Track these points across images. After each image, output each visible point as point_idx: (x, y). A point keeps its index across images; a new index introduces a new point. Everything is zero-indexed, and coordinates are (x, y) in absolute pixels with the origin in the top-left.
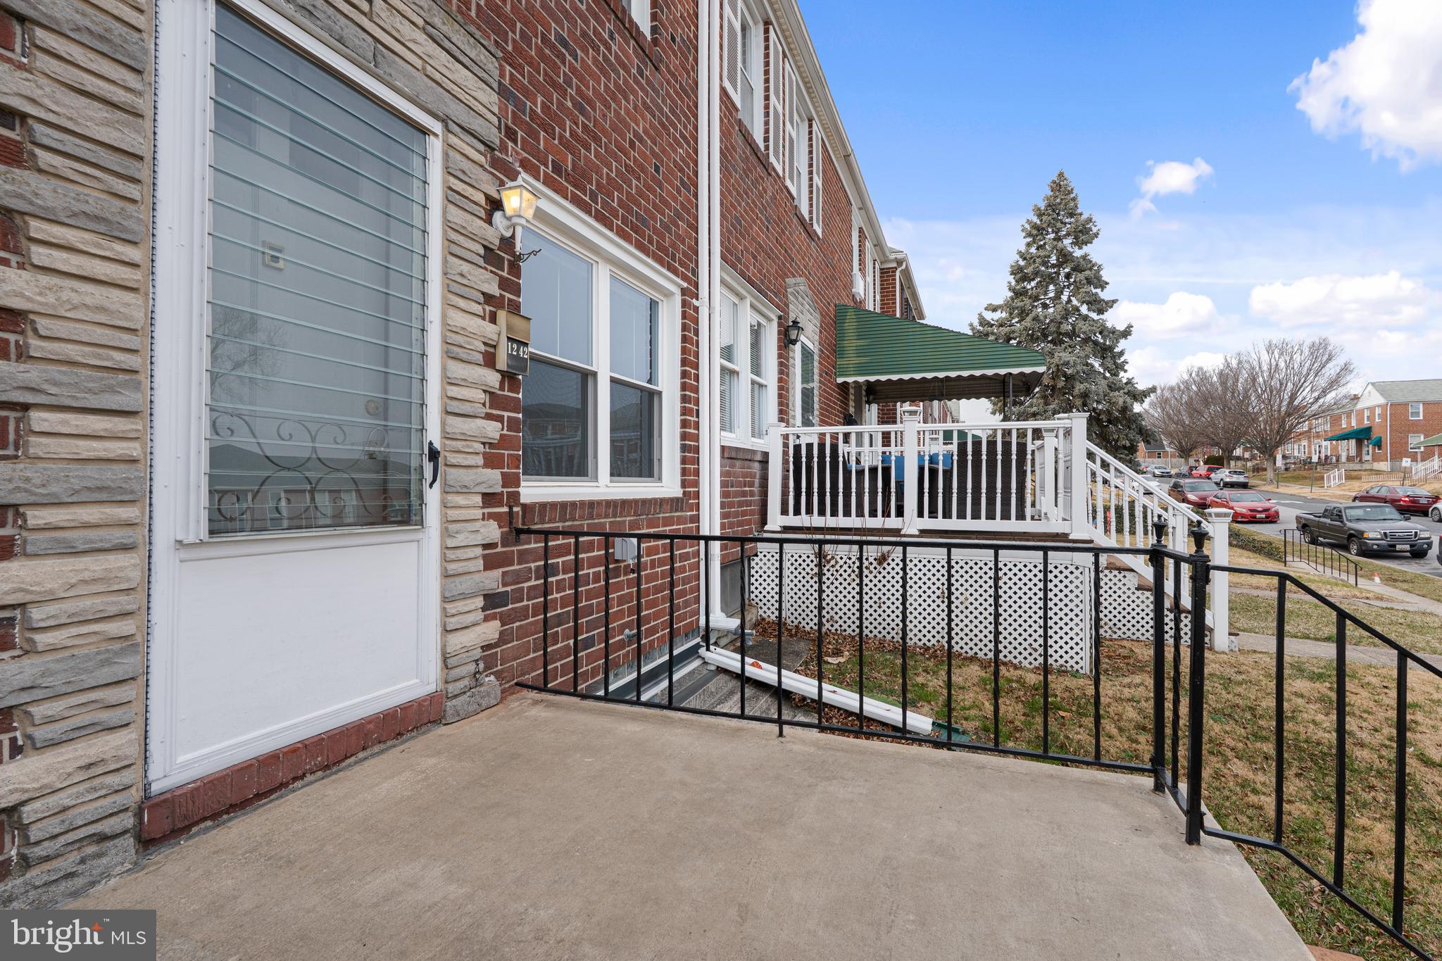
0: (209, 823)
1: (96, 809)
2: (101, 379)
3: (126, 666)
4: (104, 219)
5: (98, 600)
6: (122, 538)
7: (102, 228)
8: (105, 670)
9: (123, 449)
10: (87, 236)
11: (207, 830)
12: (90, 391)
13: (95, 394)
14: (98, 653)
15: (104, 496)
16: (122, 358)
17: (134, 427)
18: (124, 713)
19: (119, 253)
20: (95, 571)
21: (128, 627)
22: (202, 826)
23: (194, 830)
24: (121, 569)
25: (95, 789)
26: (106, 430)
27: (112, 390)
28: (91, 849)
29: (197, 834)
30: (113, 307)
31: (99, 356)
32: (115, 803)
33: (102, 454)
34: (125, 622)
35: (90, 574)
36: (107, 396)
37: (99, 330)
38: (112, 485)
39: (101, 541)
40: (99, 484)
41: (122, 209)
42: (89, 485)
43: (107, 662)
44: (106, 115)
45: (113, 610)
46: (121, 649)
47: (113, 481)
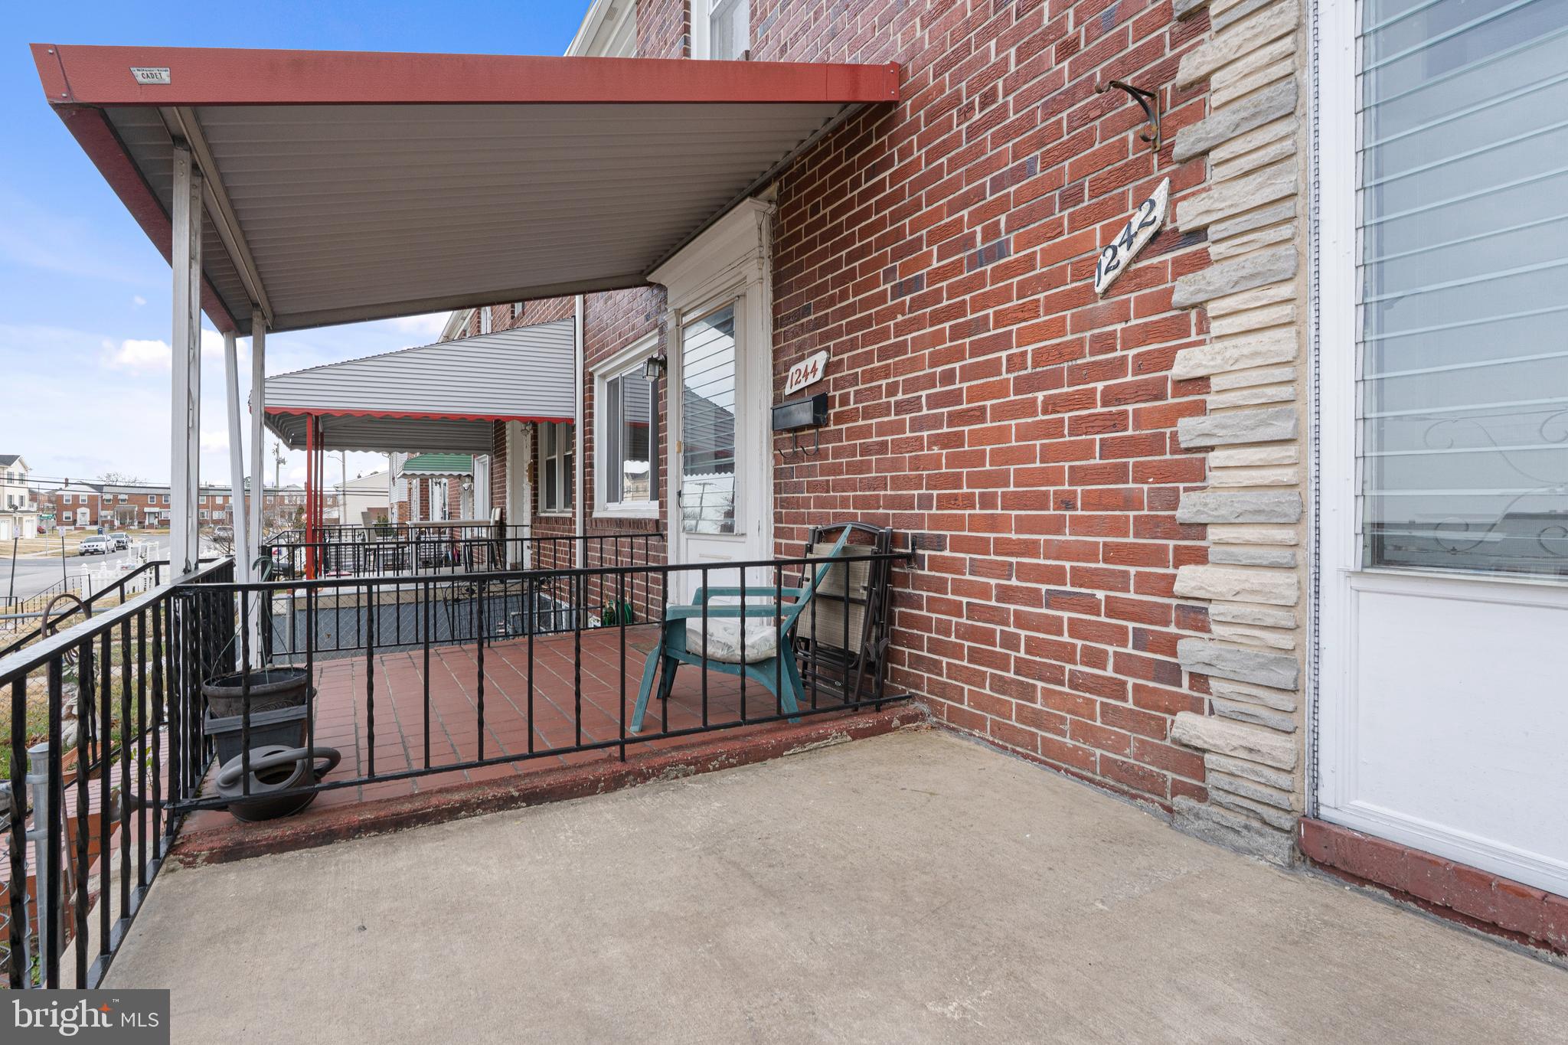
0: (1387, 895)
1: (1256, 791)
2: (1256, 415)
3: (1281, 677)
4: (1258, 274)
5: (1256, 609)
6: (1278, 557)
7: (1257, 282)
8: (1264, 673)
9: (1276, 475)
10: (1246, 295)
11: (1382, 899)
12: (1247, 428)
13: (1252, 429)
14: (1257, 656)
15: (1262, 518)
16: (1274, 393)
17: (1288, 454)
18: (1284, 720)
19: (1271, 297)
20: (1253, 583)
21: (1285, 641)
22: (1380, 892)
23: (1367, 888)
24: (1276, 586)
25: (1256, 773)
26: (1260, 460)
27: (1264, 423)
28: (1256, 824)
29: (1369, 894)
30: (1264, 349)
31: (1256, 396)
32: (1272, 796)
33: (1259, 482)
34: (1283, 636)
35: (1250, 585)
36: (1261, 429)
37: (1254, 373)
38: (1266, 509)
39: (1260, 558)
40: (1256, 507)
41: (1273, 256)
42: (1248, 508)
43: (1262, 666)
44: (1260, 180)
45: (1269, 622)
46: (1275, 659)
47: (1266, 505)
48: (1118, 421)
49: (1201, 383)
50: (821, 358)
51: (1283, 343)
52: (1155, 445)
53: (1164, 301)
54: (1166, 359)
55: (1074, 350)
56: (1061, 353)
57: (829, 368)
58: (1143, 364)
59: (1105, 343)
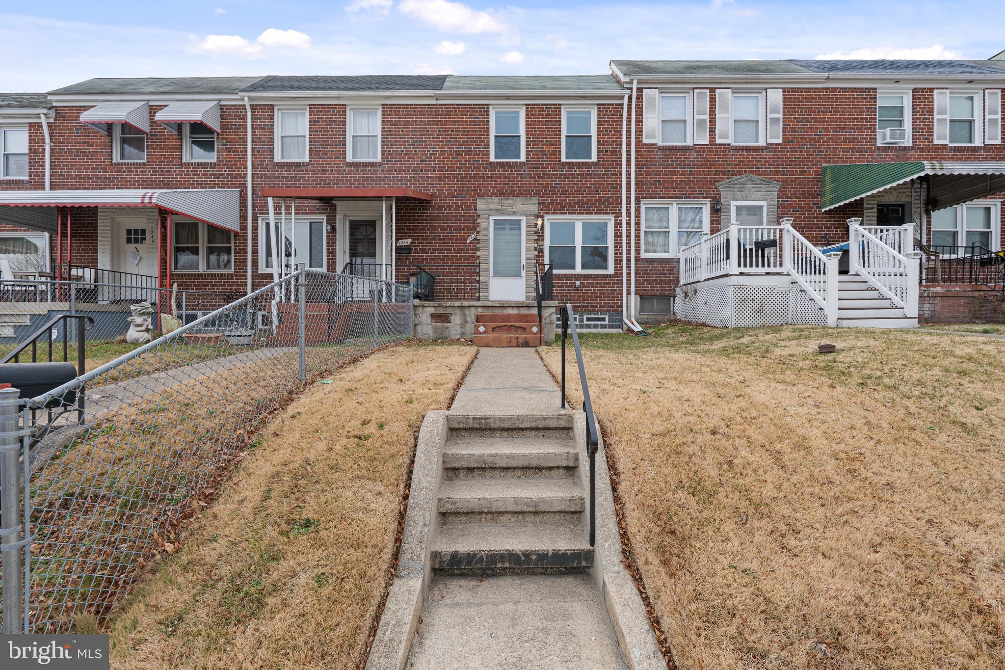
4: (484, 246)
48: (469, 260)
49: (479, 256)
50: (410, 240)
51: (487, 253)
52: (474, 263)
53: (475, 246)
54: (476, 253)
55: (464, 250)
56: (462, 250)
57: (411, 243)
58: (473, 253)
59: (468, 250)
